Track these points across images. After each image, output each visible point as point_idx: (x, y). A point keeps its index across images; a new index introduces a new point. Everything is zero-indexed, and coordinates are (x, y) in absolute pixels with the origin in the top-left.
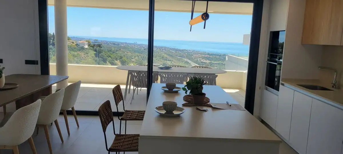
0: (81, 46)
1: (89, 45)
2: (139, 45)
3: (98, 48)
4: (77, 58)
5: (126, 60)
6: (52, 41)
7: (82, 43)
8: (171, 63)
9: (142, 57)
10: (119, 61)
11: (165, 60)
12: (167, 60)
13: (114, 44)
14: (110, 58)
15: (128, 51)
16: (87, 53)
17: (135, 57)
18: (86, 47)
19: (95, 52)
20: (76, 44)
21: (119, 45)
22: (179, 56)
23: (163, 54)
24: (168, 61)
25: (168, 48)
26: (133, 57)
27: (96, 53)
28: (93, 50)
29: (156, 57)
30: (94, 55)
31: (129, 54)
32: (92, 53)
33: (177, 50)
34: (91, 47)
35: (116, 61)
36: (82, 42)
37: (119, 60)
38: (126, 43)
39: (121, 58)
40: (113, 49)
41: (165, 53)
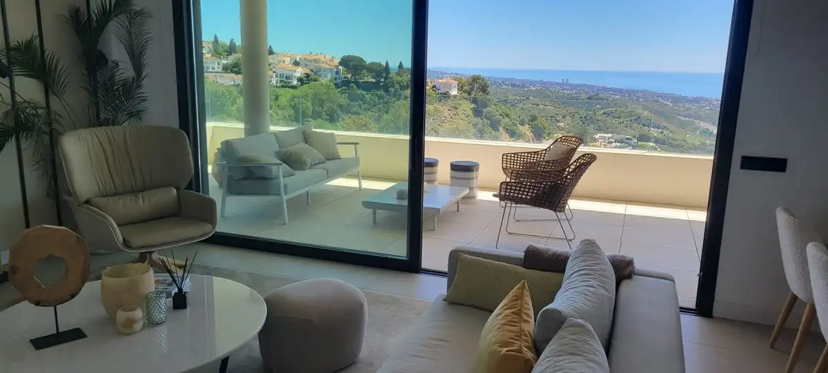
0: (443, 90)
1: (461, 88)
2: (574, 87)
3: (480, 96)
4: (434, 119)
5: (547, 125)
6: (383, 80)
7: (446, 83)
8: (662, 133)
9: (581, 118)
10: (527, 126)
11: (644, 126)
12: (649, 126)
13: (513, 85)
14: (507, 120)
15: (548, 103)
16: (456, 108)
17: (564, 117)
18: (454, 92)
19: (473, 106)
20: (433, 87)
21: (525, 87)
22: (685, 116)
23: (640, 111)
24: (653, 127)
25: (653, 94)
26: (559, 118)
27: (476, 106)
28: (470, 100)
29: (619, 118)
30: (470, 113)
31: (551, 109)
32: (467, 107)
33: (676, 100)
34: (465, 92)
35: (521, 128)
36: (444, 81)
37: (529, 125)
38: (541, 82)
39: (534, 118)
40: (511, 97)
41: (645, 108)
